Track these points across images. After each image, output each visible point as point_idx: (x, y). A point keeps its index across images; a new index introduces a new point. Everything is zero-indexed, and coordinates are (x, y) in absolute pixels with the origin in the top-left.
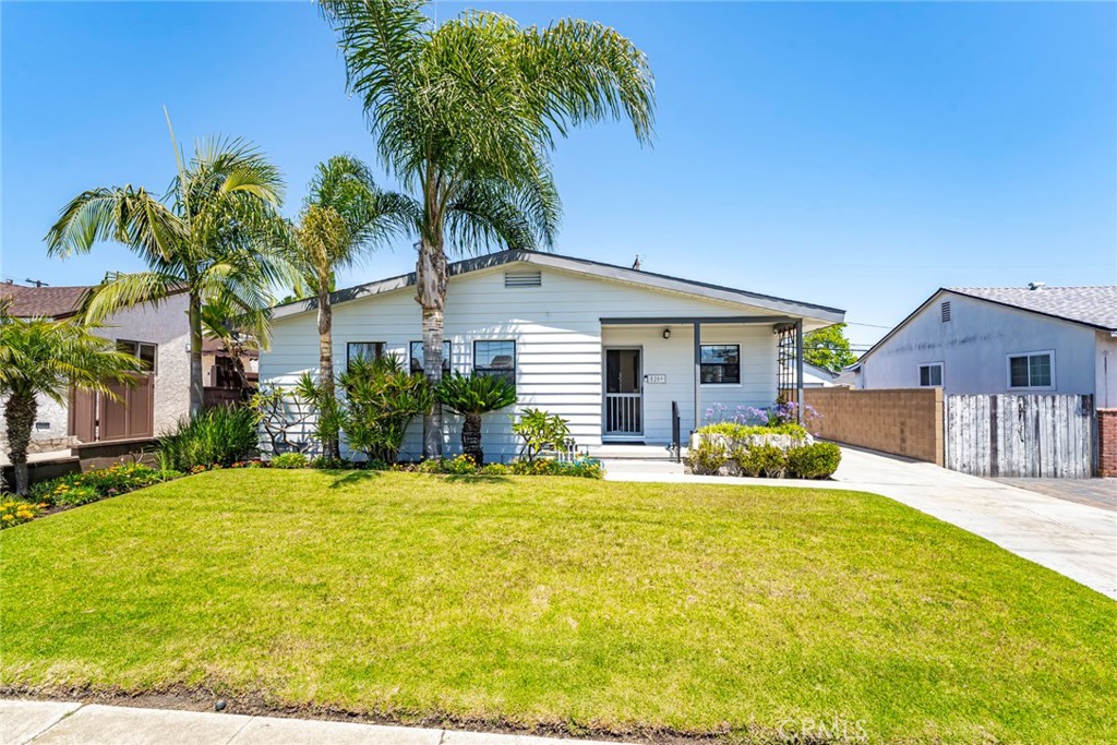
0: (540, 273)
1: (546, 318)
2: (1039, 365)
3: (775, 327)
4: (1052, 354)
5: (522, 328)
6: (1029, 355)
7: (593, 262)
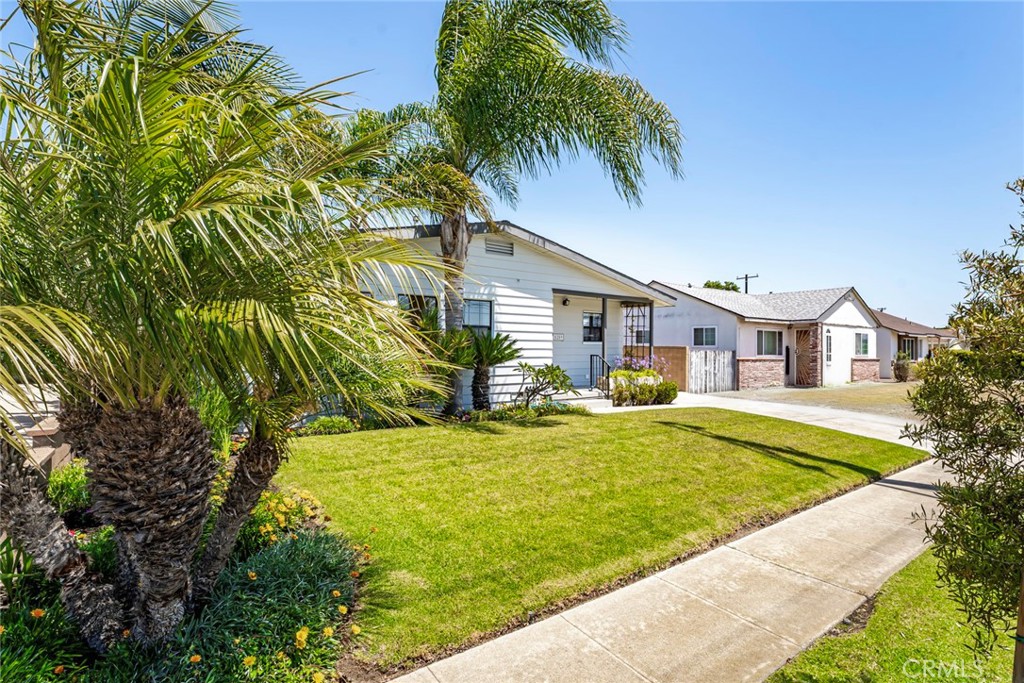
0: (512, 244)
1: (517, 284)
2: (709, 334)
3: (622, 303)
4: (716, 327)
5: (499, 291)
6: (705, 327)
7: (558, 245)
